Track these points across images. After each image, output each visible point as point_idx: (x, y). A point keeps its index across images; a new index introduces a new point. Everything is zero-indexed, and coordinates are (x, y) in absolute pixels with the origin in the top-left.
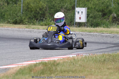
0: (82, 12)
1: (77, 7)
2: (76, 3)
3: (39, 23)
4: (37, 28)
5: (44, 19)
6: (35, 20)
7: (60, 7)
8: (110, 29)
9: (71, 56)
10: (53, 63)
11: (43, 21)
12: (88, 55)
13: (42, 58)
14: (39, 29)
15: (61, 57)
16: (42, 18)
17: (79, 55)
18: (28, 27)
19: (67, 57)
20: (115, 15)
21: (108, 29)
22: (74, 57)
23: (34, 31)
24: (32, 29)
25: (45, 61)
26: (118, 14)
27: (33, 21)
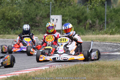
0: (57, 20)
1: (52, 15)
2: (51, 11)
3: (14, 32)
4: (11, 37)
5: (19, 27)
6: (10, 30)
7: (35, 14)
8: (85, 36)
9: (44, 68)
10: (24, 77)
11: (18, 30)
12: (61, 66)
13: (14, 71)
14: (14, 39)
15: (33, 70)
16: (17, 27)
17: (51, 67)
18: (3, 37)
19: (39, 69)
20: (91, 22)
21: (84, 36)
22: (46, 69)
23: (9, 41)
24: (7, 39)
25: (17, 75)
26: (93, 20)
27: (8, 30)
